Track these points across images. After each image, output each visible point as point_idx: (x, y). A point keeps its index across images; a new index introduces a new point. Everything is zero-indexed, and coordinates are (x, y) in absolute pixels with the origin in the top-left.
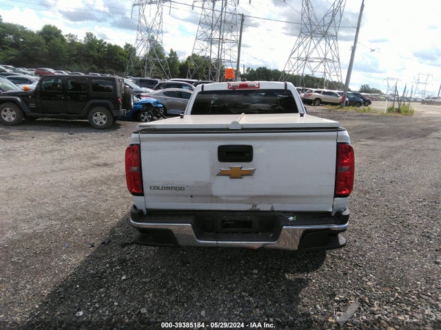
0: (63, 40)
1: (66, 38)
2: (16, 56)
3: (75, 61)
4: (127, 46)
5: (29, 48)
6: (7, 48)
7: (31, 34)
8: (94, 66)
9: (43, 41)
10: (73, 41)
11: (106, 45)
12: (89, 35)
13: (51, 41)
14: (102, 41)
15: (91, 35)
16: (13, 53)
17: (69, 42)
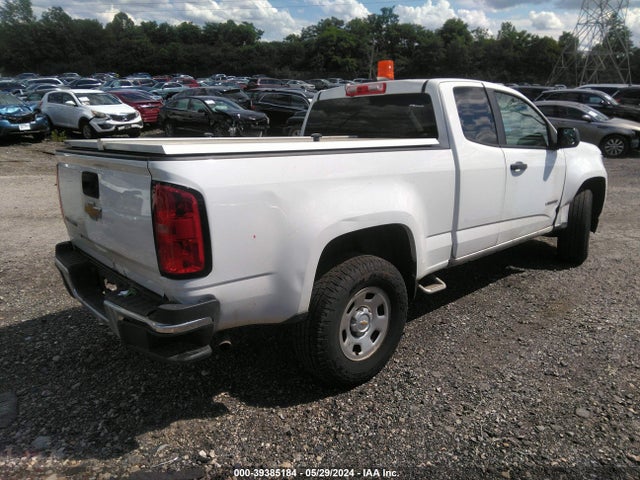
0: (468, 38)
1: (472, 34)
2: (406, 66)
3: (480, 67)
4: (566, 37)
5: (423, 54)
6: (398, 58)
7: (429, 34)
8: (505, 73)
9: (440, 42)
10: (481, 38)
11: (530, 39)
12: (506, 27)
13: (452, 42)
14: (524, 32)
15: (509, 25)
16: (402, 62)
17: (477, 40)
